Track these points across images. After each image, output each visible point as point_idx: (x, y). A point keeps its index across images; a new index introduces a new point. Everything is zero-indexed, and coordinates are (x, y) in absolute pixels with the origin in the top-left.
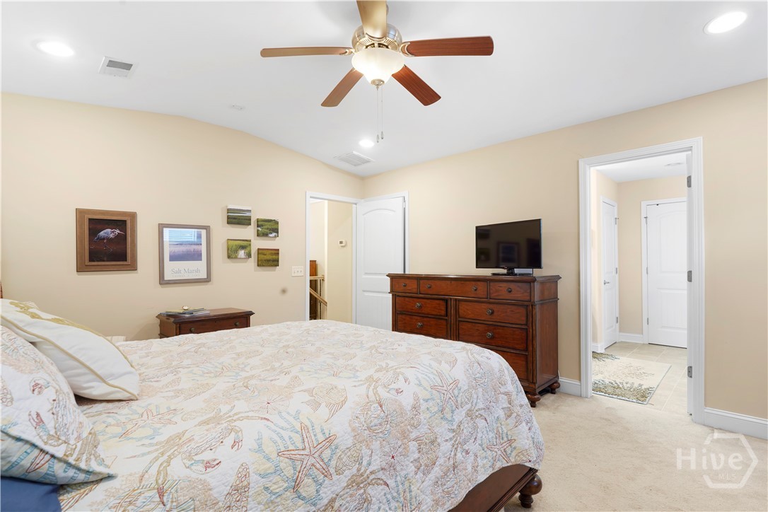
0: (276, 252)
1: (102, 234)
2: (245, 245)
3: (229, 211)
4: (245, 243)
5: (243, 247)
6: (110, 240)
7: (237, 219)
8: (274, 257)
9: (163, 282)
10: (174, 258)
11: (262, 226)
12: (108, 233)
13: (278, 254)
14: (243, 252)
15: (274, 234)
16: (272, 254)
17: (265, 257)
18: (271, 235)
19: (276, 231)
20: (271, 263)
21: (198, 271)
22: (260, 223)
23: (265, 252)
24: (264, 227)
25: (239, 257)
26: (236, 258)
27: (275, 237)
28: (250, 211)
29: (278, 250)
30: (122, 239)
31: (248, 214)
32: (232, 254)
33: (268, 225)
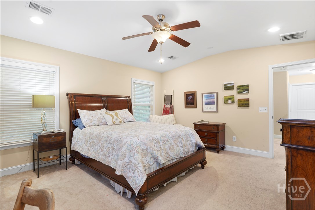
0: (248, 100)
1: (189, 98)
2: (231, 98)
3: (224, 85)
4: (231, 97)
5: (230, 99)
6: (190, 99)
7: (228, 87)
8: (246, 102)
9: (203, 111)
10: (206, 104)
11: (239, 89)
12: (190, 97)
13: (249, 101)
14: (230, 101)
15: (246, 92)
16: (245, 101)
17: (241, 102)
18: (244, 92)
19: (248, 90)
20: (244, 105)
21: (213, 108)
22: (239, 87)
23: (241, 100)
24: (240, 89)
25: (228, 103)
26: (227, 103)
27: (247, 93)
28: (233, 83)
29: (249, 99)
30: (193, 99)
31: (232, 85)
32: (226, 102)
33: (242, 88)
